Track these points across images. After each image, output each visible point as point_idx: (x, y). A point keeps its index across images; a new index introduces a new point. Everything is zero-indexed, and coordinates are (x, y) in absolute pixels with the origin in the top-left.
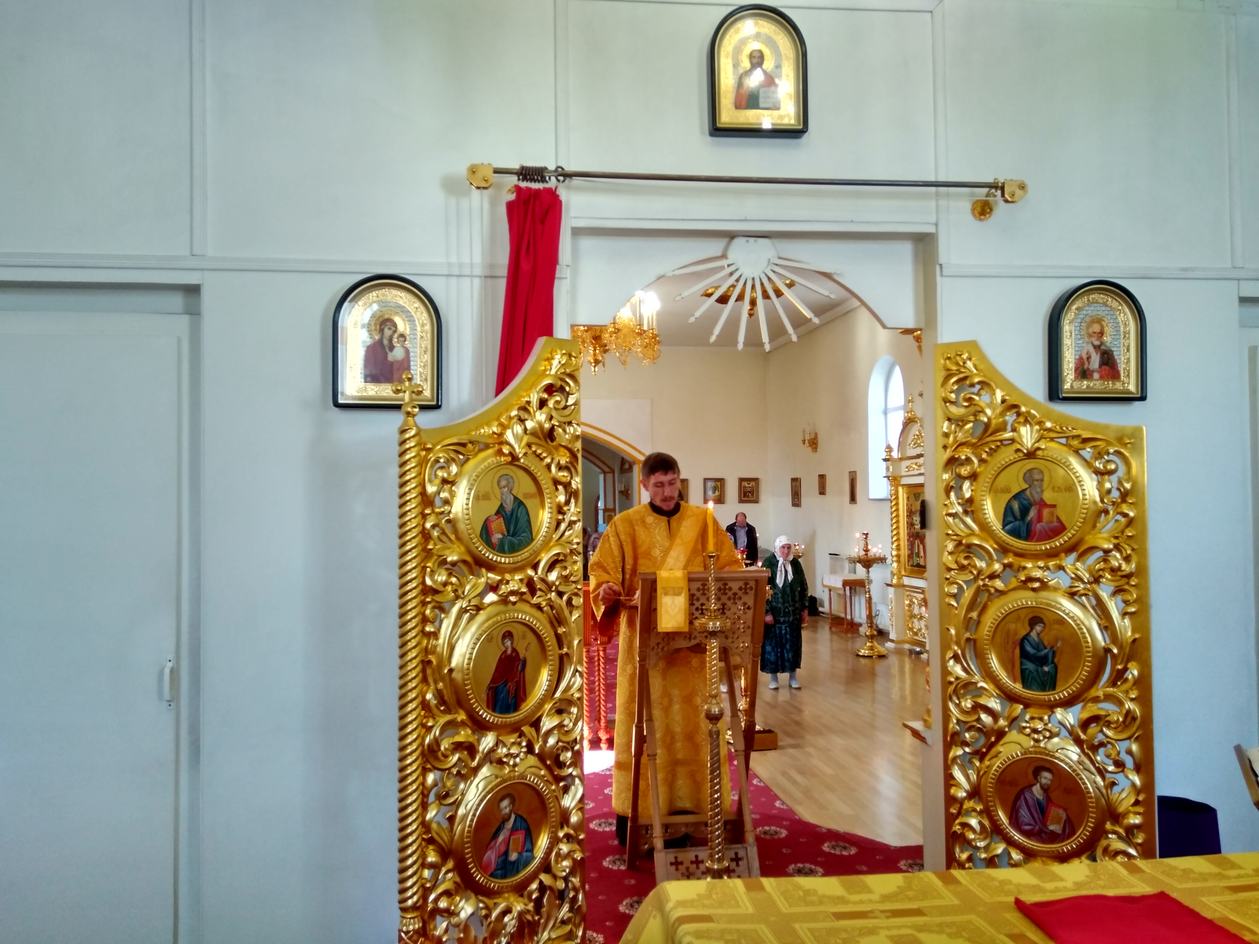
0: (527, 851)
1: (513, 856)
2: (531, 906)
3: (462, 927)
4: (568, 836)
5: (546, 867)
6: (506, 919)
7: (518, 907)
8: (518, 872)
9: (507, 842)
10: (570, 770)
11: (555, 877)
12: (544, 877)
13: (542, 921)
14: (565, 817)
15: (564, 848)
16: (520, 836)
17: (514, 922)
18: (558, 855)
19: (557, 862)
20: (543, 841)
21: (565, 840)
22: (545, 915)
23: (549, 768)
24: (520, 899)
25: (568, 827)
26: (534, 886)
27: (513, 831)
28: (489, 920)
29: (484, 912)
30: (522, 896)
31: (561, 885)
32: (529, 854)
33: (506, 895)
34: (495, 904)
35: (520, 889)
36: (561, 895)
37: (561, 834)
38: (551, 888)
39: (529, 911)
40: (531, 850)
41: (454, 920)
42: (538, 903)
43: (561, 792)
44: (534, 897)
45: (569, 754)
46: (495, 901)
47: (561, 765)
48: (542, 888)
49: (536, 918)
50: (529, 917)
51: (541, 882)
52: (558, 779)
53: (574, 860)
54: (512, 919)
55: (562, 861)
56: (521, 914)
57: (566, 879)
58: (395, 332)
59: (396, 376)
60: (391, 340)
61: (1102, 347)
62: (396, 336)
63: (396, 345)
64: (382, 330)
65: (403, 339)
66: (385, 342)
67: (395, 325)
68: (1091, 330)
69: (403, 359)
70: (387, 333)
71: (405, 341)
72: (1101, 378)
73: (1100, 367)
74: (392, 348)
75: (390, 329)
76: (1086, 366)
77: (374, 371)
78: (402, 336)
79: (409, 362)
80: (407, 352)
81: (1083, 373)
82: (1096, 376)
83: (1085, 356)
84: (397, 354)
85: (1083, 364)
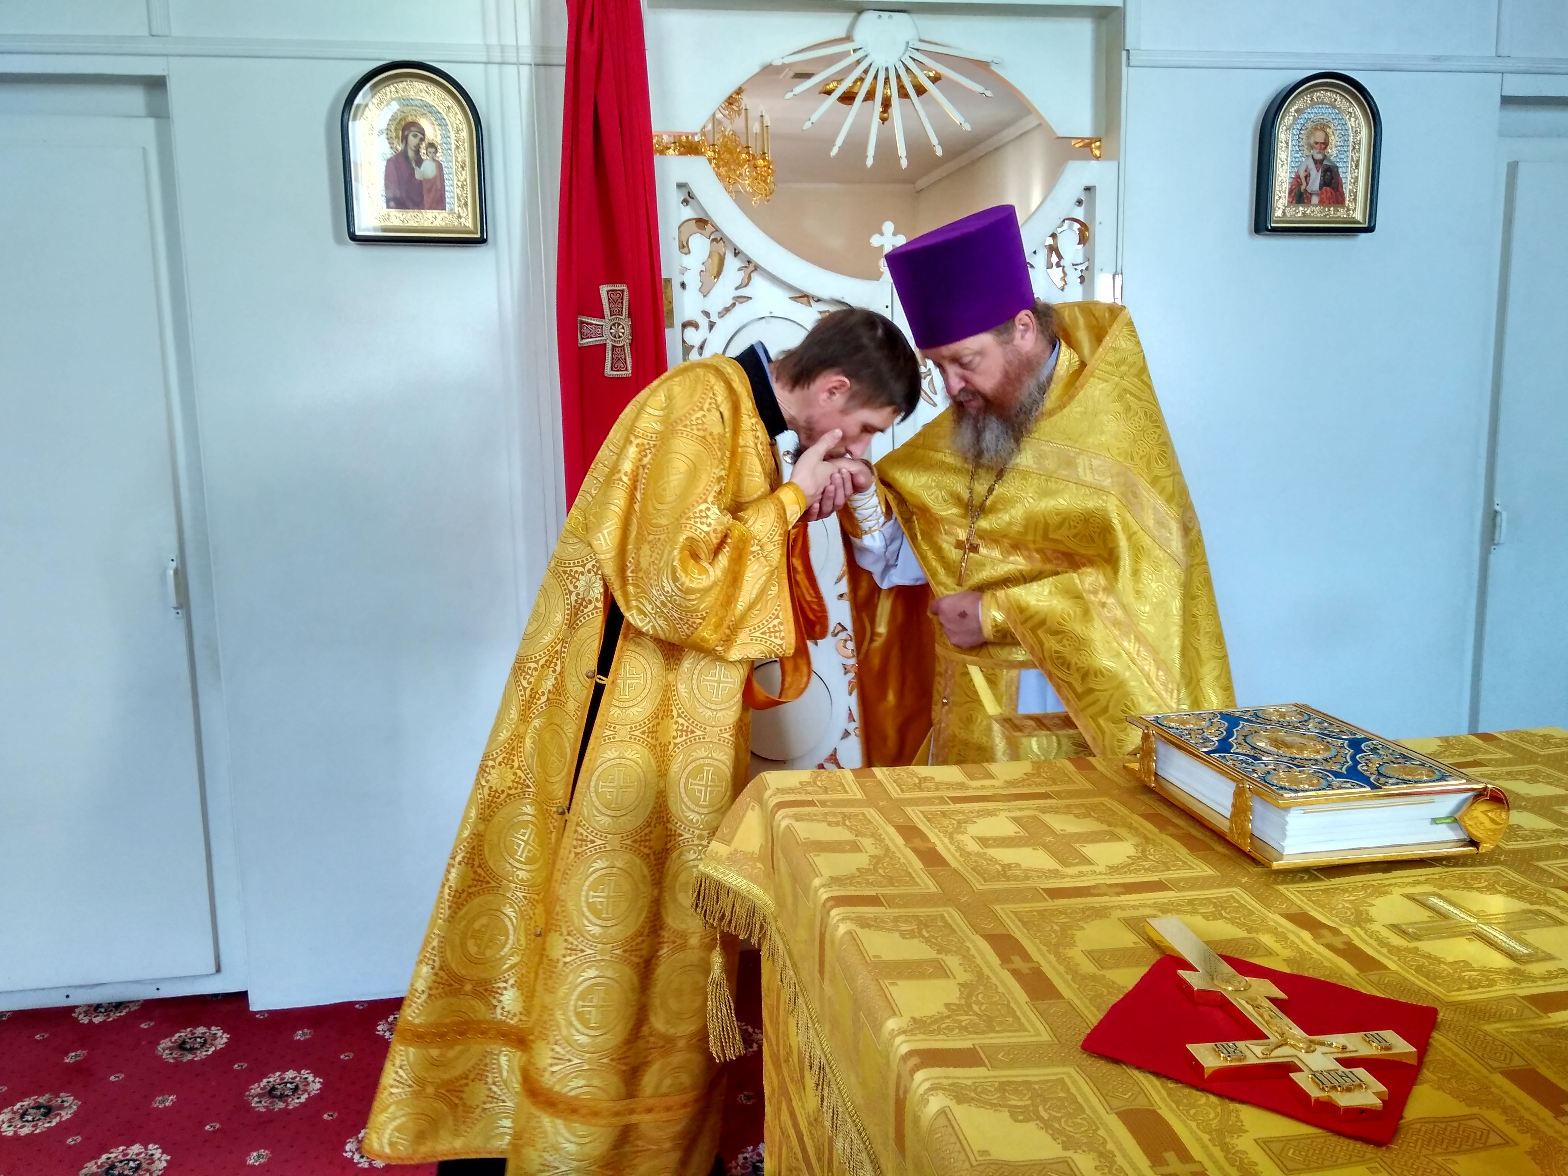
58: (422, 140)
59: (427, 199)
60: (417, 152)
61: (1325, 162)
62: (424, 145)
63: (424, 157)
64: (405, 139)
65: (433, 150)
66: (411, 154)
67: (422, 131)
68: (1312, 141)
69: (435, 178)
70: (413, 141)
71: (436, 151)
72: (1321, 202)
73: (1321, 188)
74: (419, 162)
75: (415, 136)
76: (1303, 187)
77: (398, 193)
78: (432, 145)
79: (442, 181)
80: (439, 166)
81: (1299, 196)
82: (1315, 200)
83: (1302, 175)
84: (427, 170)
85: (1300, 184)
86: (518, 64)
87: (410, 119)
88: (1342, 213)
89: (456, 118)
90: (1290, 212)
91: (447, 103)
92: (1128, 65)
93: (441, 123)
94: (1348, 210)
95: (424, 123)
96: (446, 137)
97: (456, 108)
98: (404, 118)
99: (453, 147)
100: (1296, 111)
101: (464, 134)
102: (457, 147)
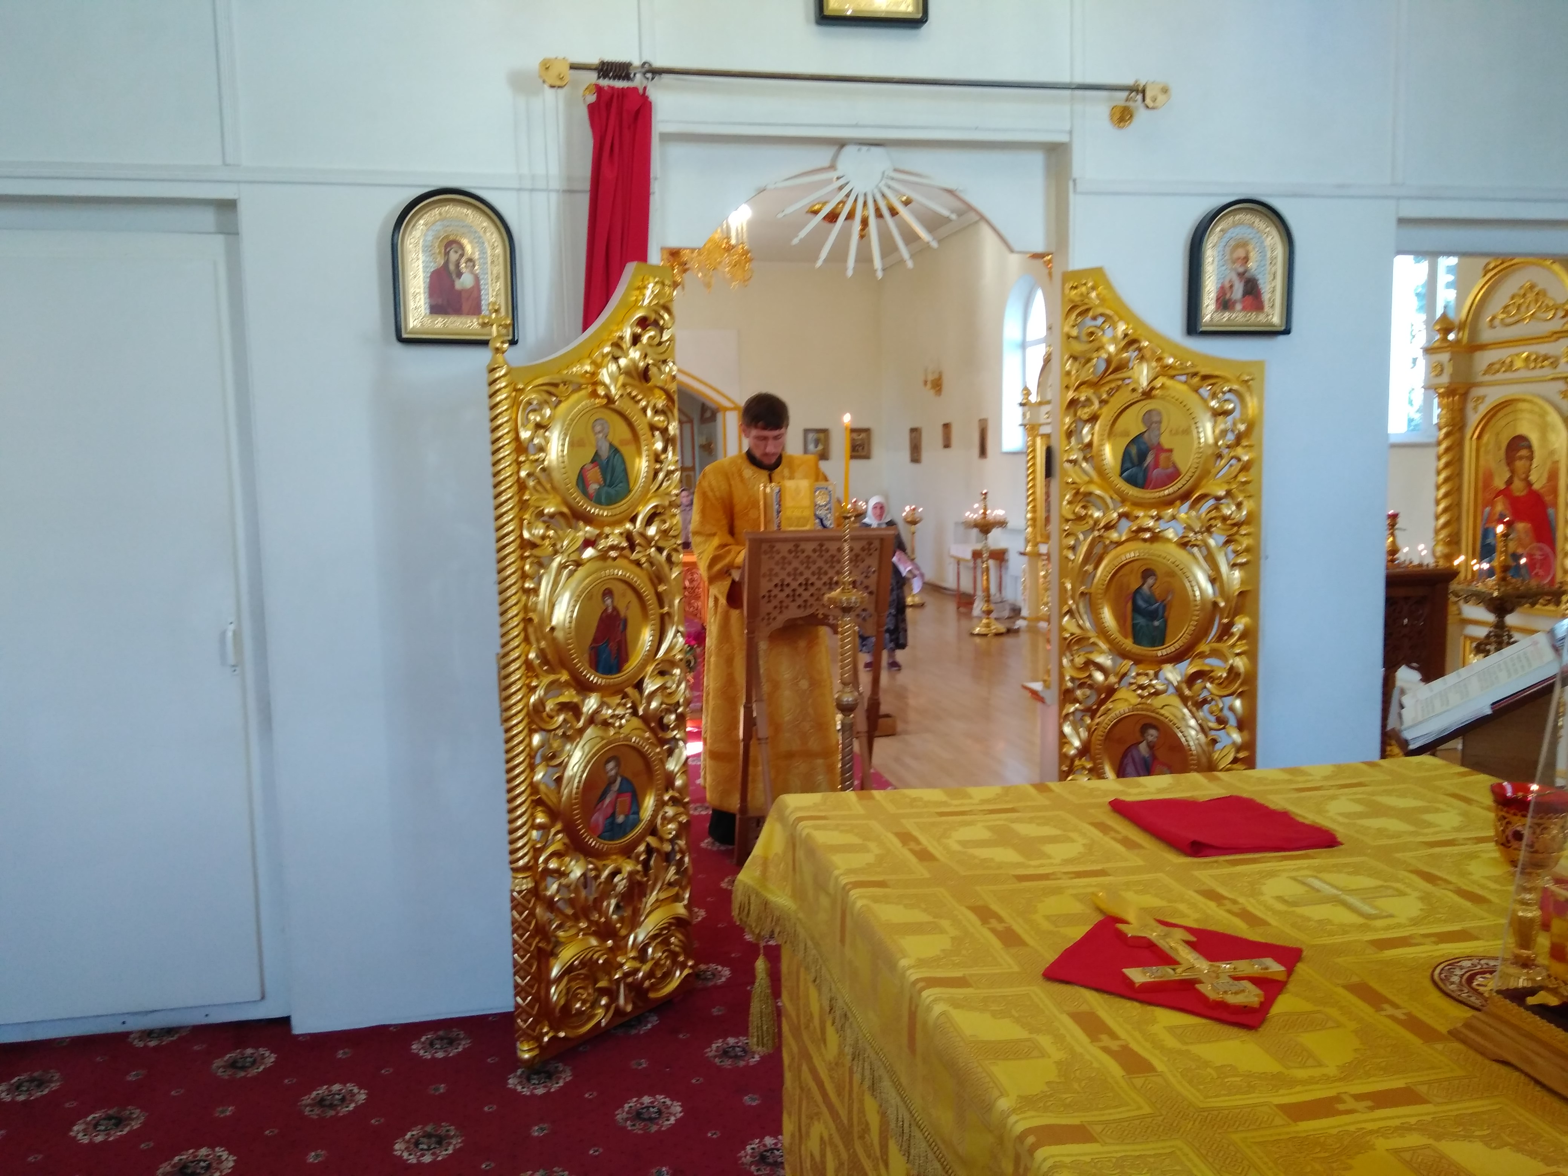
0: (634, 813)
1: (620, 819)
2: (639, 867)
3: (572, 887)
4: (673, 799)
5: (652, 830)
6: (616, 880)
7: (628, 867)
8: (625, 834)
9: (614, 804)
10: (675, 732)
11: (661, 840)
12: (650, 839)
13: (650, 883)
14: (670, 779)
15: (670, 811)
16: (626, 799)
17: (624, 881)
18: (664, 818)
19: (662, 824)
20: (649, 803)
21: (670, 803)
22: (652, 877)
23: (652, 730)
24: (628, 860)
25: (673, 790)
26: (642, 848)
27: (620, 793)
28: (599, 881)
29: (593, 873)
30: (629, 858)
31: (667, 847)
32: (635, 816)
33: (614, 857)
34: (604, 865)
35: (628, 852)
36: (668, 858)
37: (666, 798)
38: (658, 851)
39: (638, 872)
40: (637, 813)
41: (564, 881)
42: (646, 864)
43: (666, 755)
44: (642, 858)
45: (673, 717)
46: (604, 862)
47: (665, 727)
48: (649, 850)
49: (645, 879)
50: (638, 877)
51: (648, 845)
52: (662, 742)
53: (680, 823)
54: (623, 879)
55: (668, 823)
56: (631, 874)
57: (672, 841)
58: (462, 255)
59: (465, 306)
60: (458, 265)
61: (1247, 275)
62: (463, 260)
63: (464, 270)
64: (447, 254)
65: (471, 264)
66: (452, 267)
67: (462, 247)
68: (1235, 255)
69: (473, 287)
70: (453, 256)
71: (474, 266)
72: (1244, 309)
73: (1244, 295)
74: (459, 274)
75: (456, 252)
76: (1228, 297)
77: (440, 301)
78: (470, 260)
79: (479, 291)
80: (477, 279)
81: (1224, 303)
82: (1239, 307)
83: (1227, 285)
84: (465, 281)
85: (1225, 294)
86: (548, 190)
87: (451, 238)
88: (1262, 318)
89: (493, 237)
90: (1217, 317)
91: (485, 224)
92: (1075, 191)
93: (478, 241)
94: (1268, 316)
95: (465, 242)
96: (483, 252)
97: (492, 228)
98: (447, 237)
99: (489, 262)
100: (1221, 230)
101: (499, 251)
102: (492, 262)
